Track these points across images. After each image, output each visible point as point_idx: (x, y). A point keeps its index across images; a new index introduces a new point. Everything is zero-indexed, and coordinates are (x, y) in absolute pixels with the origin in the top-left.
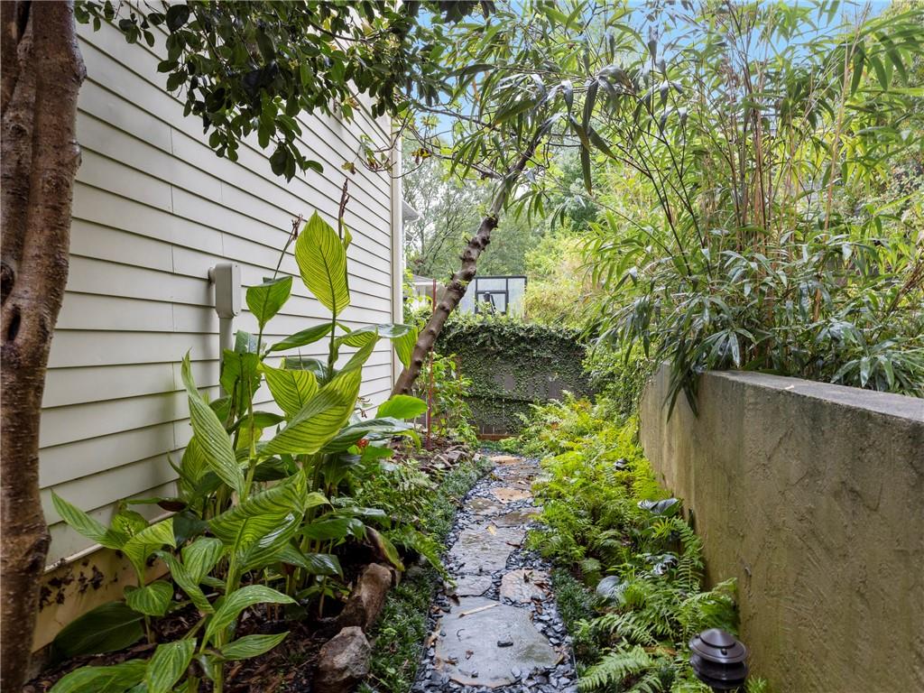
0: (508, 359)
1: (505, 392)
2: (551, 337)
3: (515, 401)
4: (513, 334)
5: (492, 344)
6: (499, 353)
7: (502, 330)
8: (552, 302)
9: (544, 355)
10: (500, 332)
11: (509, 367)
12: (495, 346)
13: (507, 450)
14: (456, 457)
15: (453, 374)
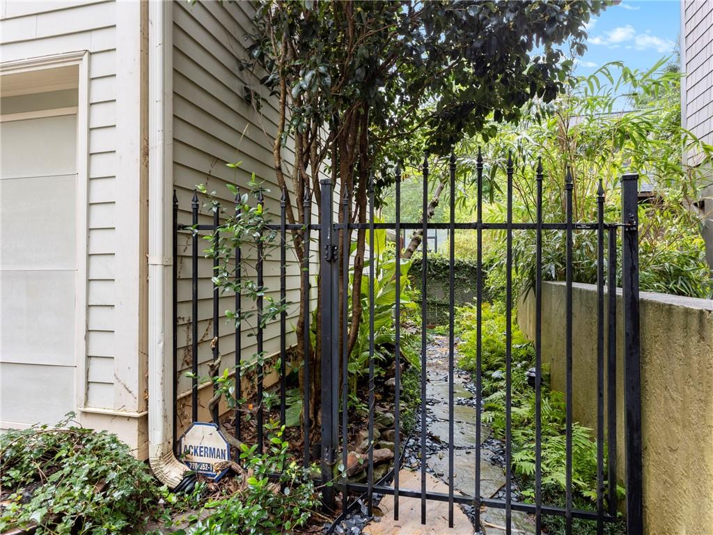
0: (439, 279)
1: (437, 300)
2: (466, 266)
3: (443, 305)
4: (443, 264)
5: (430, 270)
6: (434, 276)
7: (436, 262)
8: (465, 245)
9: (461, 277)
10: (434, 263)
11: (440, 284)
12: (431, 272)
13: (439, 333)
14: (414, 332)
15: (410, 287)
